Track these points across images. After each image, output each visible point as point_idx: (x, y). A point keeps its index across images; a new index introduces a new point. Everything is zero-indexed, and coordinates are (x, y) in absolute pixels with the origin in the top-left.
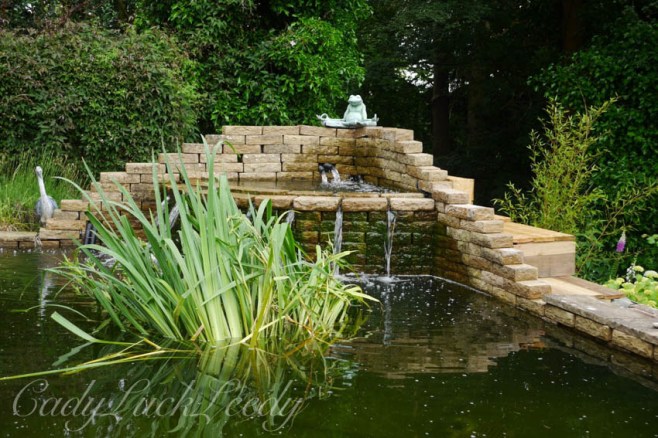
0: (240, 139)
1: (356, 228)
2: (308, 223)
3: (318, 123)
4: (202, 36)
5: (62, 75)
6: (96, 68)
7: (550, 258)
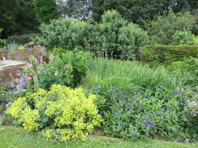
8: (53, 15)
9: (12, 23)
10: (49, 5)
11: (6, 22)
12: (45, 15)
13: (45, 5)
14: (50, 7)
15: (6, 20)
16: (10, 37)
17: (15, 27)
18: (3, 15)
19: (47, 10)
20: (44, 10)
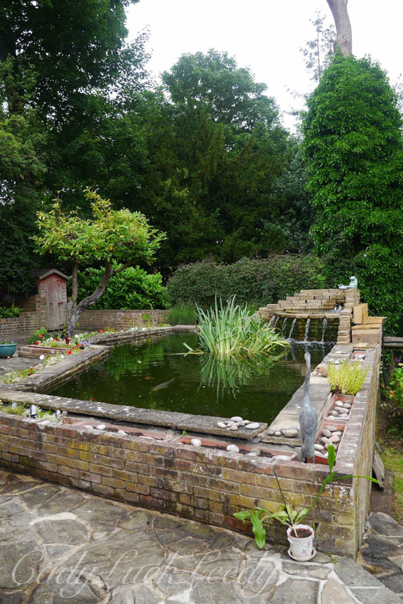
0: (306, 295)
1: (315, 325)
2: (300, 323)
3: (338, 287)
4: (330, 255)
5: (271, 275)
6: (283, 271)
7: (368, 335)
8: (392, 172)
9: (191, 211)
10: (375, 123)
11: (169, 206)
12: (352, 170)
13: (359, 125)
14: (378, 134)
15: (169, 199)
16: (188, 267)
17: (196, 226)
18: (161, 184)
19: (370, 145)
20: (354, 146)
